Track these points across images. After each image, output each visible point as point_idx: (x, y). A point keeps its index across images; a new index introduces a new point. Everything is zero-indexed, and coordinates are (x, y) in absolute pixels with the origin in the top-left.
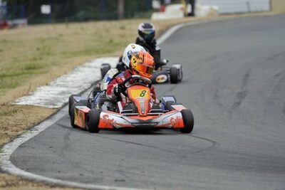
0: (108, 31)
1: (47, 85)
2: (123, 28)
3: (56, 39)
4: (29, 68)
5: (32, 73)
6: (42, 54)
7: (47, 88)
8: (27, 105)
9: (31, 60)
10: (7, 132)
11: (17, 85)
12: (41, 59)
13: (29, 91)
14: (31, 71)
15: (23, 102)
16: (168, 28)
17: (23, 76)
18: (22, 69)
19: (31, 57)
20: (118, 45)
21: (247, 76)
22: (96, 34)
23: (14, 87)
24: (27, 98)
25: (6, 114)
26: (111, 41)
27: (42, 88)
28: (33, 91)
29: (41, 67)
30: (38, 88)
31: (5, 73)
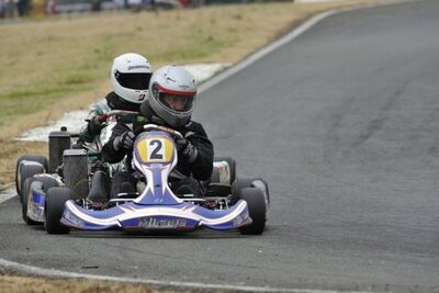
0: (213, 22)
1: (81, 109)
2: (239, 17)
3: (131, 35)
4: (72, 82)
5: (70, 90)
6: (100, 59)
8: (36, 142)
9: (79, 69)
11: (39, 108)
12: (95, 67)
13: (47, 118)
14: (73, 86)
15: (33, 136)
16: (310, 16)
18: (60, 83)
19: (81, 63)
20: (221, 44)
21: (398, 93)
22: (194, 26)
23: (33, 112)
24: (41, 129)
26: (210, 39)
27: (72, 114)
28: (55, 120)
29: (90, 80)
30: (66, 114)
31: (32, 89)
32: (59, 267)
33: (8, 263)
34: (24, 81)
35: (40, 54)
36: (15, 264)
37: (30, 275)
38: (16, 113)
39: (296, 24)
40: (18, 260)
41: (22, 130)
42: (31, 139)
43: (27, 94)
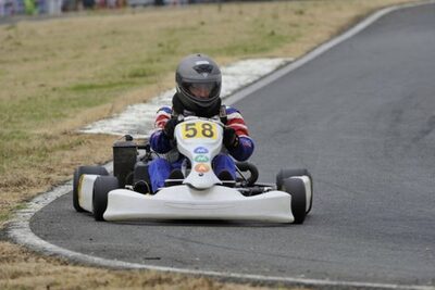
0: (275, 17)
1: (145, 102)
2: (301, 13)
3: (193, 29)
4: (136, 75)
5: (133, 83)
6: (163, 53)
7: (144, 107)
8: (99, 134)
9: (143, 63)
10: (52, 175)
11: (103, 101)
12: (158, 60)
13: (111, 111)
14: (137, 79)
15: (97, 129)
16: (371, 12)
17: (118, 87)
18: (124, 77)
19: (144, 57)
20: (282, 39)
22: (256, 21)
23: (97, 105)
24: (106, 122)
25: (63, 147)
26: (273, 33)
27: (136, 107)
28: (118, 112)
29: (153, 74)
30: (129, 107)
31: (96, 82)
32: (121, 258)
33: (71, 254)
34: (89, 75)
35: (104, 47)
36: (79, 254)
37: (93, 265)
38: (80, 105)
39: (358, 19)
40: (82, 250)
41: (87, 122)
42: (95, 131)
43: (91, 87)
